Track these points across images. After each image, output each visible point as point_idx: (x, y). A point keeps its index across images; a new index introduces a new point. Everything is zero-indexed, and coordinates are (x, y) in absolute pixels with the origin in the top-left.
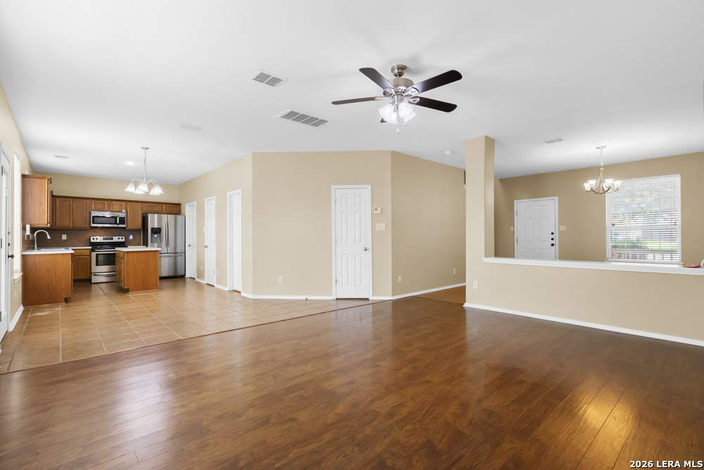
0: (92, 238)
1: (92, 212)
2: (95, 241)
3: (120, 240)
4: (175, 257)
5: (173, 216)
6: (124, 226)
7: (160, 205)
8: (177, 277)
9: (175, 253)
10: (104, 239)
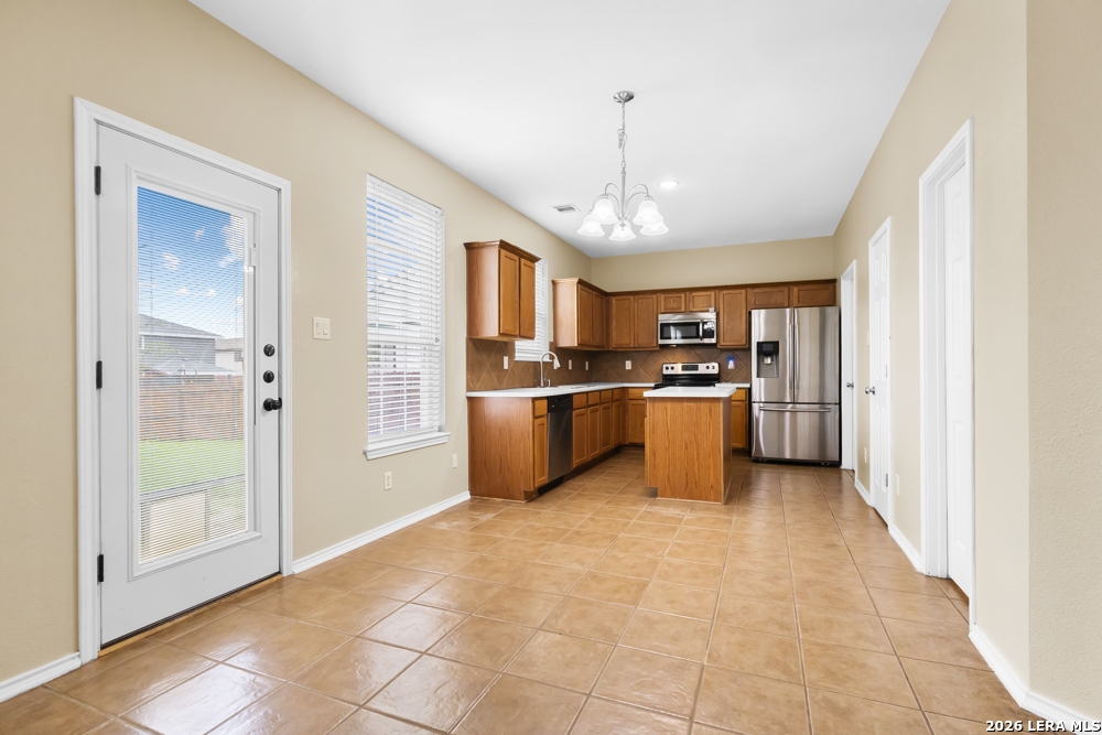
0: (665, 366)
1: (660, 317)
2: (670, 372)
3: (711, 371)
4: (822, 415)
5: (816, 310)
6: (713, 341)
7: (786, 289)
8: (824, 465)
9: (822, 403)
10: (684, 368)
